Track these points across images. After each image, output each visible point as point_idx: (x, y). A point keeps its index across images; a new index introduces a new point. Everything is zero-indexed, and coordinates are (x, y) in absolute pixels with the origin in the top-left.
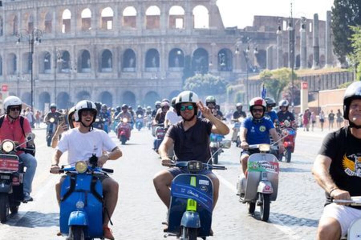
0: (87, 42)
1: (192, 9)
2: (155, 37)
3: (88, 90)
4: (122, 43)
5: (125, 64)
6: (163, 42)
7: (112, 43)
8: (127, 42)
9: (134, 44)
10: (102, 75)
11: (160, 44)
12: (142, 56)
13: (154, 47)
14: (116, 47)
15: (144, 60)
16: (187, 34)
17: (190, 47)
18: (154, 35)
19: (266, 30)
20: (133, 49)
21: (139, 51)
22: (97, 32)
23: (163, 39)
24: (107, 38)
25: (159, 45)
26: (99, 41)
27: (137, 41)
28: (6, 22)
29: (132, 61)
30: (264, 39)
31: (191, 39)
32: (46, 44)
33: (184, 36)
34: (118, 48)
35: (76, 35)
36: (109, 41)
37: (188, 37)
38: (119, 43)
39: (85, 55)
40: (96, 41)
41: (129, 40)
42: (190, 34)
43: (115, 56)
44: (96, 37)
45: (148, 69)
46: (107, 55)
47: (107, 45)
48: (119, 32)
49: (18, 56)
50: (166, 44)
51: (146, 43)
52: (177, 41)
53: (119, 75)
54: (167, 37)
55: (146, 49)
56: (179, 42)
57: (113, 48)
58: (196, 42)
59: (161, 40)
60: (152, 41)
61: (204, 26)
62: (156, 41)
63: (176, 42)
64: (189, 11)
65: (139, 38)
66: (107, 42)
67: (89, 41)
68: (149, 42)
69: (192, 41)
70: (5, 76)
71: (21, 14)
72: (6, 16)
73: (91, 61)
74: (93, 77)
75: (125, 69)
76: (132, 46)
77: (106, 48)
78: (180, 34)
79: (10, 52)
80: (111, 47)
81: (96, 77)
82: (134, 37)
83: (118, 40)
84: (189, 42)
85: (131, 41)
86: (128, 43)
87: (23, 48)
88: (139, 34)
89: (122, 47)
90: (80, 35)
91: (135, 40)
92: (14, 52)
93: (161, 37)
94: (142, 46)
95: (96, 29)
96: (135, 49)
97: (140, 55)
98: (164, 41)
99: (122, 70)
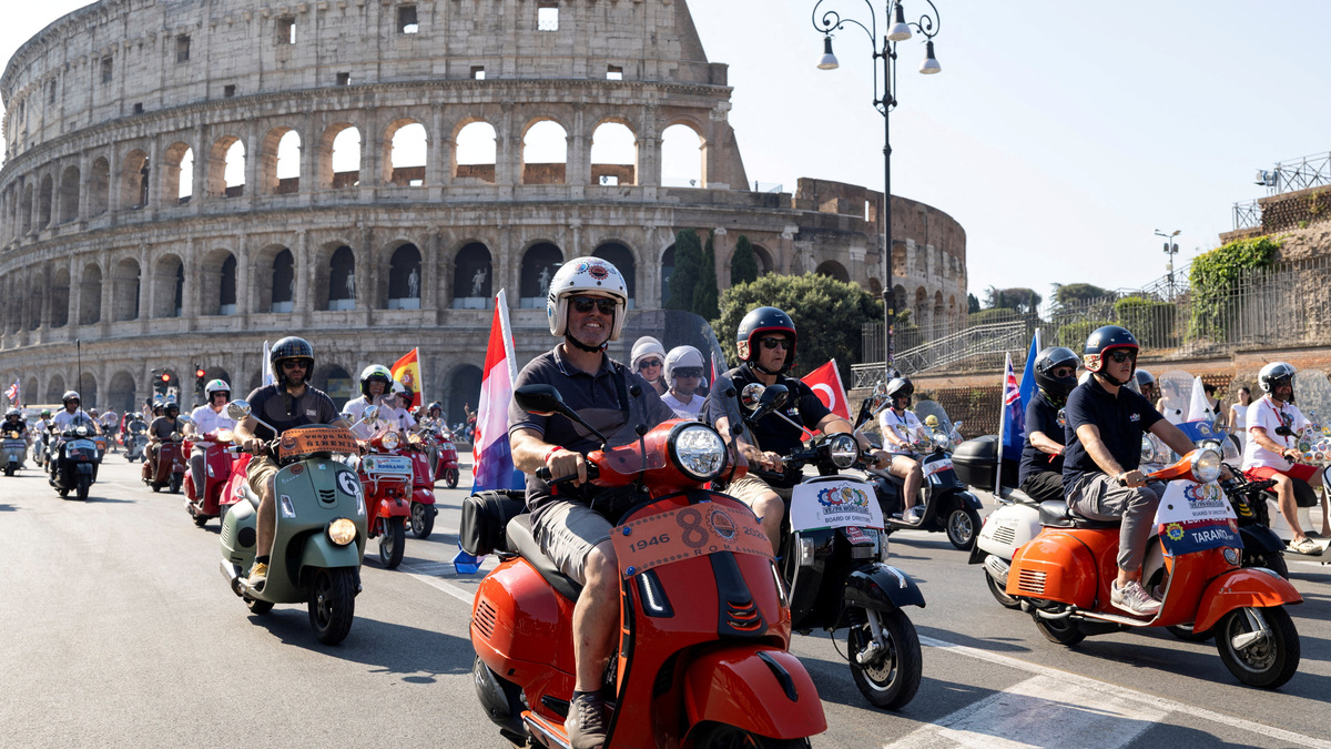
0: (344, 220)
1: (659, 131)
2: (553, 205)
3: (345, 362)
4: (452, 223)
5: (460, 288)
6: (575, 222)
7: (422, 223)
8: (468, 218)
9: (488, 227)
10: (387, 318)
11: (567, 226)
12: (510, 262)
13: (548, 236)
14: (432, 232)
15: (516, 272)
16: (646, 199)
17: (654, 237)
18: (550, 198)
19: (839, 210)
20: (485, 242)
21: (504, 247)
22: (376, 191)
23: (575, 212)
24: (407, 207)
25: (562, 230)
26: (383, 216)
27: (498, 218)
28: (117, 175)
29: (479, 278)
31: (658, 215)
32: (227, 229)
33: (638, 206)
34: (440, 238)
35: (313, 200)
36: (412, 215)
37: (650, 208)
38: (444, 223)
39: (340, 259)
40: (372, 217)
41: (472, 214)
42: (654, 200)
43: (430, 261)
44: (379, 204)
45: (527, 301)
46: (405, 258)
47: (408, 227)
48: (444, 189)
49: (143, 266)
50: (584, 227)
51: (524, 222)
52: (617, 219)
53: (441, 316)
54: (586, 206)
55: (524, 239)
56: (622, 222)
57: (426, 238)
58: (672, 224)
59: (568, 216)
60: (543, 218)
61: (693, 182)
62: (553, 218)
63: (612, 223)
64: (652, 133)
65: (504, 206)
66: (407, 219)
67: (353, 219)
68: (531, 221)
69: (659, 220)
70: (107, 325)
71: (158, 149)
72: (117, 156)
73: (357, 279)
74: (362, 323)
75: (458, 301)
76: (482, 233)
77: (402, 236)
78: (623, 199)
79: (125, 255)
80: (417, 233)
81: (371, 321)
82: (490, 206)
83: (441, 214)
84: (649, 223)
85: (479, 218)
86: (468, 223)
87: (159, 244)
88: (505, 195)
89: (453, 236)
90: (323, 200)
91: (491, 214)
92: (133, 254)
93: (567, 206)
94: (514, 229)
95: (376, 182)
96: (491, 241)
97: (504, 259)
98: (580, 216)
99: (450, 304)
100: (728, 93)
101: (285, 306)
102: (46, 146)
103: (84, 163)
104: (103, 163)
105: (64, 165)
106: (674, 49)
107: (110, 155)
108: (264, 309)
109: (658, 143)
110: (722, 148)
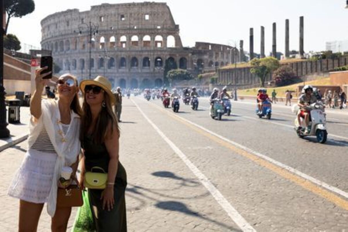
0: (113, 53)
1: (167, 37)
2: (148, 51)
3: (113, 78)
4: (131, 54)
5: (133, 65)
6: (152, 54)
7: (125, 54)
8: (133, 53)
9: (137, 55)
10: (120, 70)
13: (147, 56)
15: (142, 63)
17: (166, 56)
19: (202, 49)
21: (140, 58)
22: (118, 48)
24: (123, 51)
25: (149, 55)
26: (119, 53)
27: (139, 53)
28: (71, 43)
29: (136, 63)
30: (202, 53)
33: (163, 51)
34: (129, 56)
35: (107, 50)
37: (165, 51)
39: (112, 60)
40: (117, 53)
43: (127, 60)
44: (118, 51)
45: (144, 67)
46: (123, 60)
48: (129, 48)
50: (153, 55)
51: (143, 54)
52: (159, 53)
53: (129, 70)
54: (154, 51)
55: (143, 57)
58: (169, 54)
60: (146, 53)
61: (173, 46)
62: (148, 53)
64: (165, 38)
65: (140, 51)
66: (123, 53)
69: (166, 53)
73: (115, 63)
74: (116, 71)
75: (133, 67)
77: (122, 56)
78: (160, 50)
80: (125, 56)
81: (118, 71)
82: (137, 51)
83: (129, 53)
85: (136, 53)
88: (140, 49)
89: (131, 56)
90: (109, 50)
93: (151, 51)
94: (141, 55)
95: (118, 46)
96: (137, 57)
97: (140, 60)
99: (131, 68)
100: (179, 30)
101: (103, 68)
102: (56, 37)
103: (64, 41)
104: (68, 41)
105: (60, 40)
106: (169, 22)
107: (70, 40)
108: (99, 68)
109: (166, 40)
110: (178, 40)
